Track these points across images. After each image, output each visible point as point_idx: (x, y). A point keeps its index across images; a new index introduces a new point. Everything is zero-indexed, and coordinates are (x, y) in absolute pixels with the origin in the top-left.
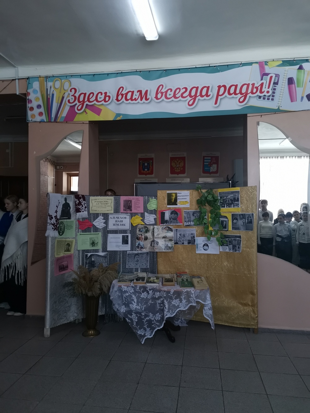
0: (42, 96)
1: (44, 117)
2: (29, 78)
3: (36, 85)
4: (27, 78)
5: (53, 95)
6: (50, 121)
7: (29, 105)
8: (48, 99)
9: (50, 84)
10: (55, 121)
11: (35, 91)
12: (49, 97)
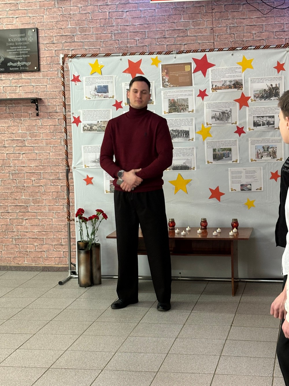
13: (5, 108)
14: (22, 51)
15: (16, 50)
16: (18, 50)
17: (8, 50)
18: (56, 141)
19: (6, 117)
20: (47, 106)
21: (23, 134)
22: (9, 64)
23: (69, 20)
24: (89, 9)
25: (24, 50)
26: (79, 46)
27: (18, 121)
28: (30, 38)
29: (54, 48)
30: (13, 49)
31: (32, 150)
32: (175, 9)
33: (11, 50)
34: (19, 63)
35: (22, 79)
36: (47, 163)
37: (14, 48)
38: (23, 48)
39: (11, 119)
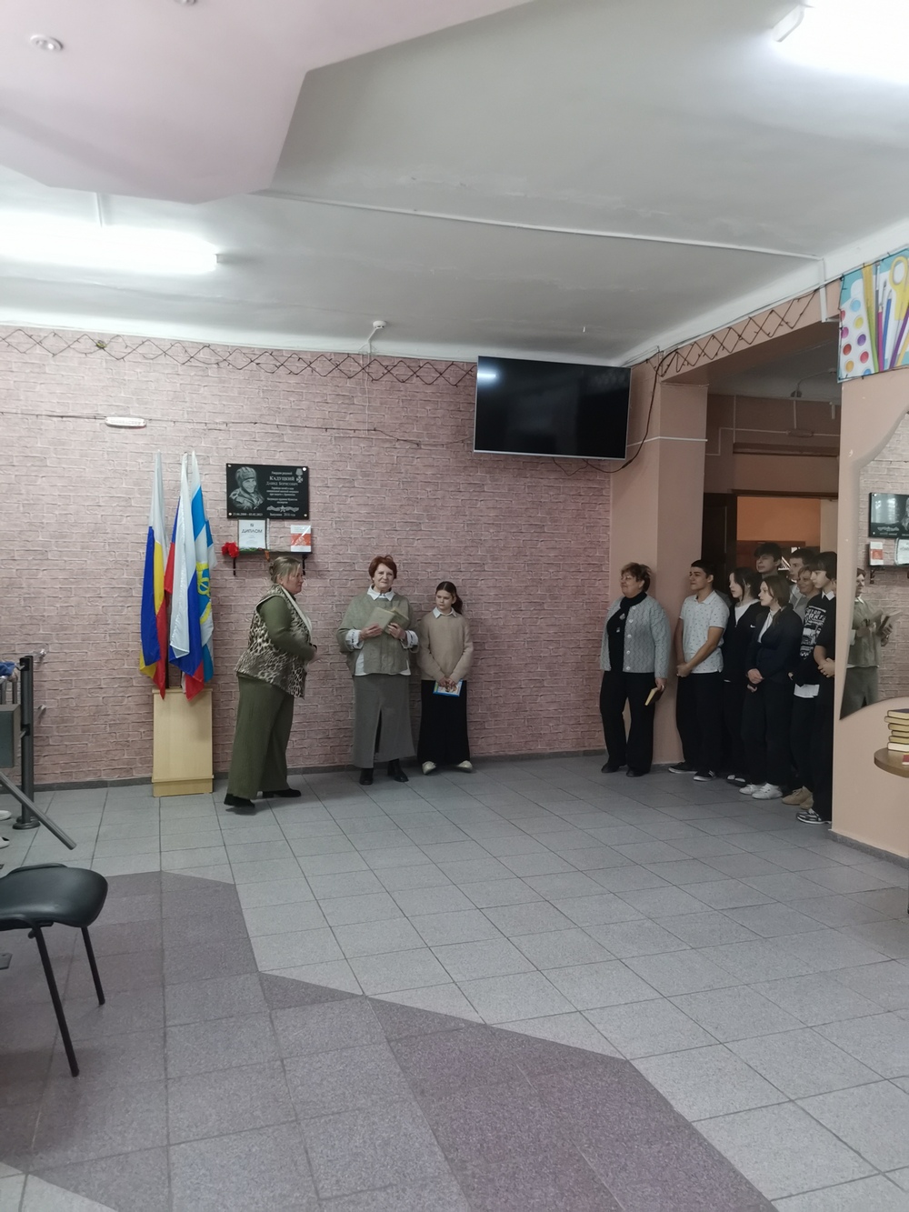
0: (868, 310)
1: (871, 364)
2: (843, 276)
3: (857, 289)
4: (841, 279)
5: (889, 302)
6: (881, 371)
7: (843, 342)
8: (878, 316)
9: (884, 276)
10: (892, 368)
11: (855, 305)
12: (880, 311)
14: (287, 493)
16: (284, 492)
18: (326, 607)
20: (317, 563)
22: (269, 509)
23: (348, 460)
24: (374, 450)
25: (291, 492)
26: (360, 492)
29: (328, 493)
32: (472, 461)
35: (284, 527)
38: (289, 490)
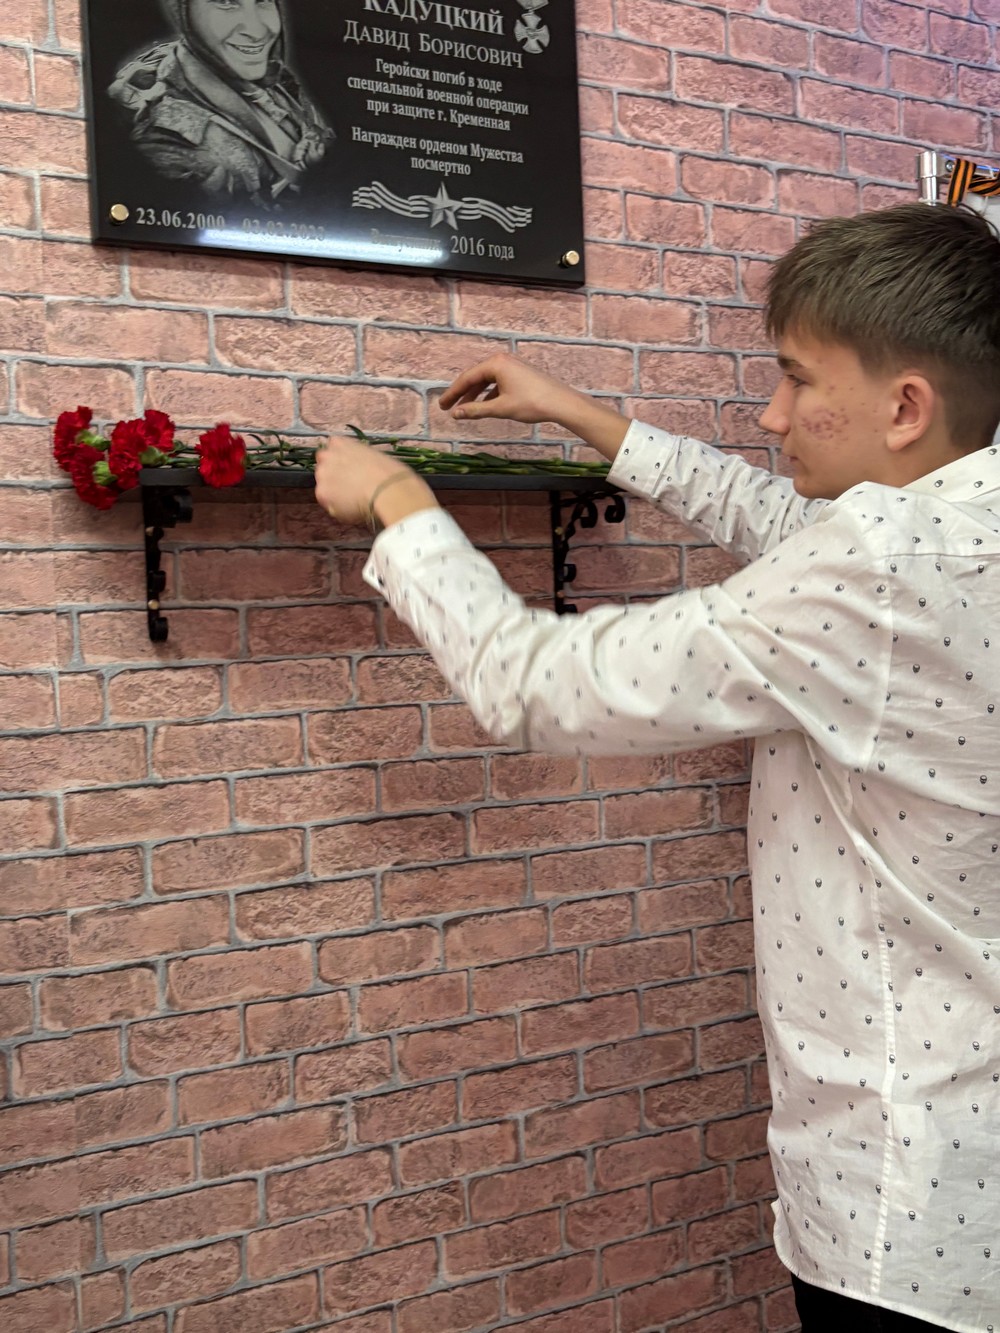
13: (308, 559)
14: (463, 109)
15: (419, 93)
16: (440, 96)
17: (357, 83)
19: (319, 639)
20: (621, 550)
21: (454, 767)
25: (484, 103)
27: (412, 667)
28: (524, 23)
29: (671, 135)
30: (401, 80)
31: (517, 888)
33: (379, 87)
34: (442, 200)
35: (448, 331)
36: (613, 971)
37: (406, 71)
38: (478, 93)
39: (358, 653)
